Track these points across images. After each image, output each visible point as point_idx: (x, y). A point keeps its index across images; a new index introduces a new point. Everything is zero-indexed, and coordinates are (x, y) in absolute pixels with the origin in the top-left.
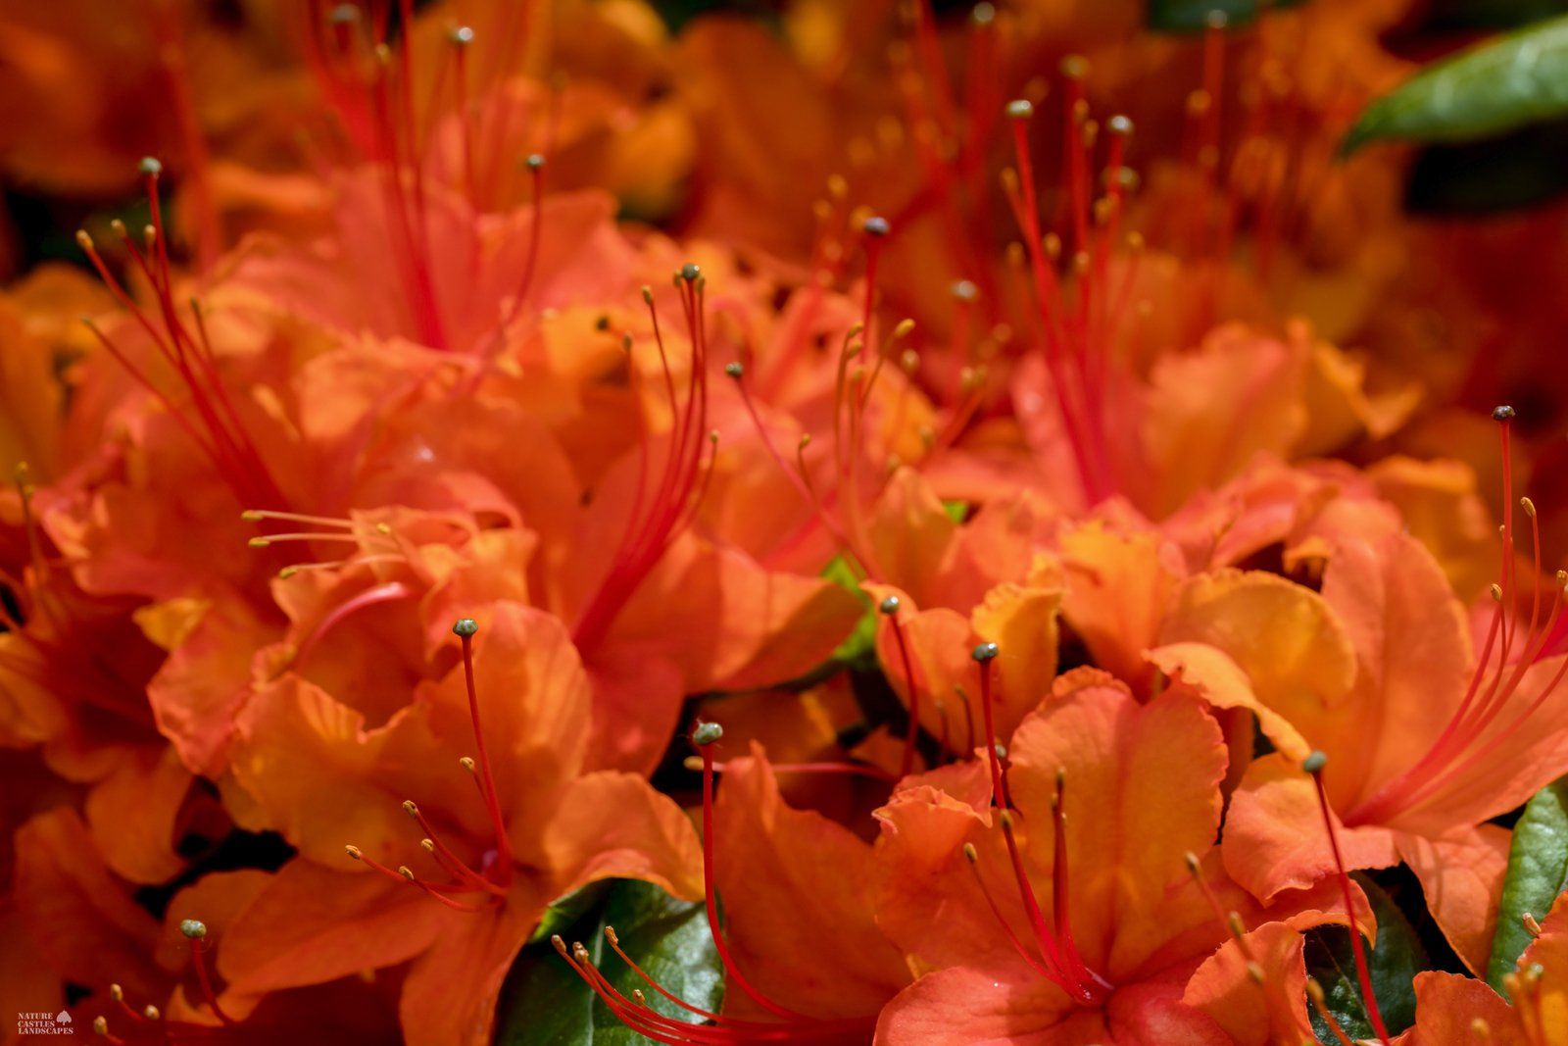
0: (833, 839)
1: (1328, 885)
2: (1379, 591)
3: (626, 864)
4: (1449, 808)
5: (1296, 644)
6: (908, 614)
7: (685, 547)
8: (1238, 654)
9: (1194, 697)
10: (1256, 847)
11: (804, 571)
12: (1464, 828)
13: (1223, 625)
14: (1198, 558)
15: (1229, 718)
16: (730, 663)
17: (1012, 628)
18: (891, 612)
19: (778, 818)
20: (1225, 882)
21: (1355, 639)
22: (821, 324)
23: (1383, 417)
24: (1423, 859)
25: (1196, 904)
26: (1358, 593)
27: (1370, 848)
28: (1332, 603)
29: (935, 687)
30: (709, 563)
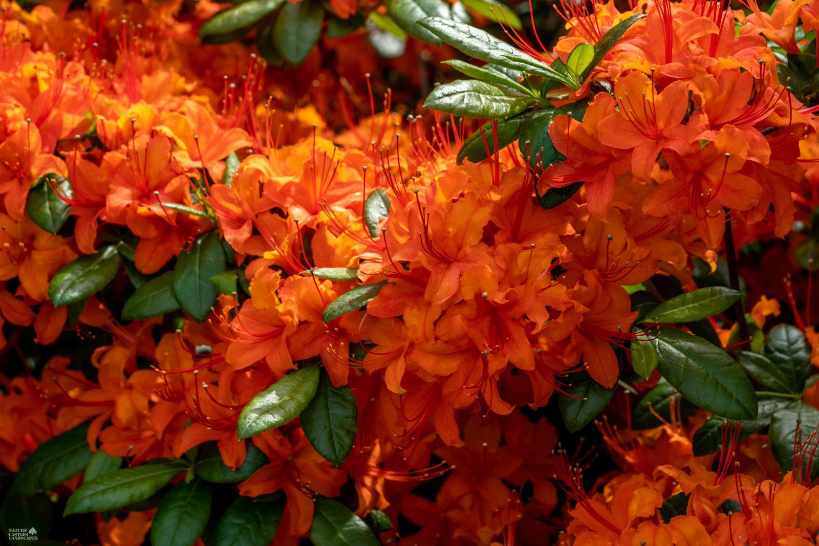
0: (92, 166)
1: (191, 170)
2: (196, 116)
3: (51, 170)
4: (211, 159)
5: (181, 127)
6: (106, 121)
7: (54, 113)
8: (171, 128)
9: (164, 135)
10: (177, 163)
11: (81, 114)
12: (215, 161)
13: (168, 122)
14: (160, 110)
15: (171, 140)
16: (65, 134)
17: (125, 124)
18: (102, 120)
19: (80, 162)
20: (171, 170)
21: (193, 125)
22: (74, 69)
23: (189, 87)
24: (208, 165)
25: (166, 174)
26: (192, 117)
27: (198, 164)
28: (188, 118)
29: (110, 136)
30: (60, 115)
